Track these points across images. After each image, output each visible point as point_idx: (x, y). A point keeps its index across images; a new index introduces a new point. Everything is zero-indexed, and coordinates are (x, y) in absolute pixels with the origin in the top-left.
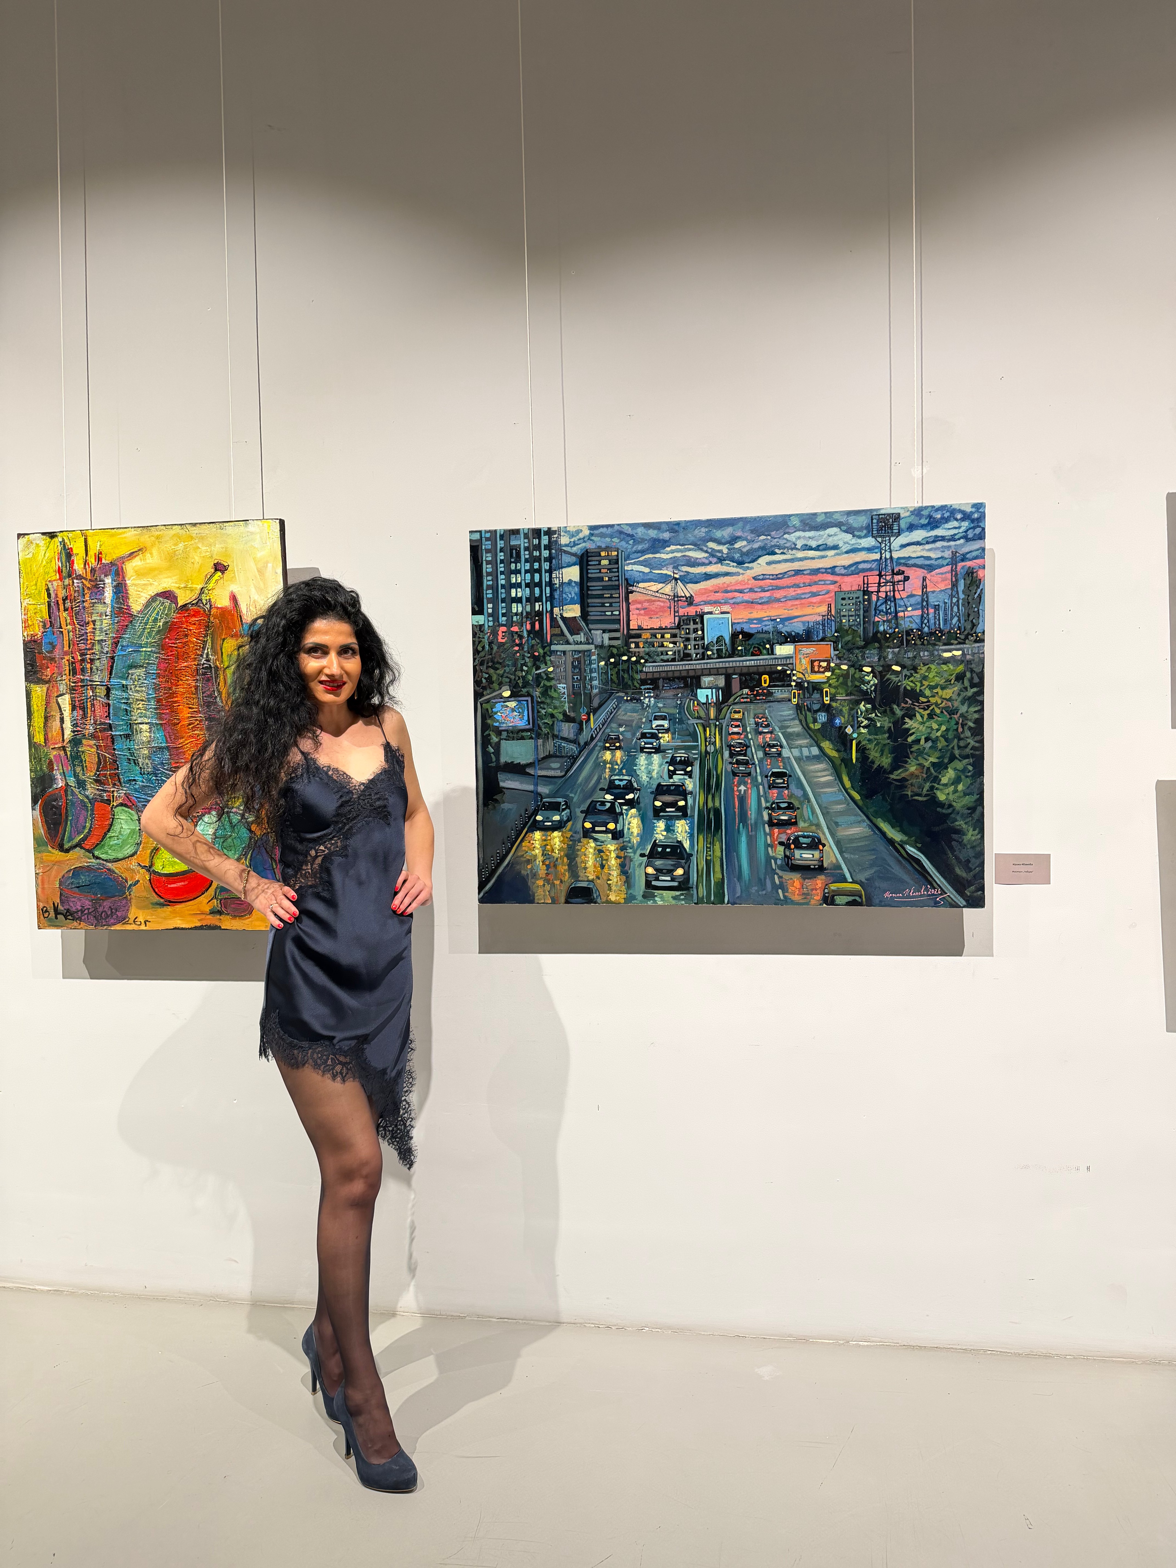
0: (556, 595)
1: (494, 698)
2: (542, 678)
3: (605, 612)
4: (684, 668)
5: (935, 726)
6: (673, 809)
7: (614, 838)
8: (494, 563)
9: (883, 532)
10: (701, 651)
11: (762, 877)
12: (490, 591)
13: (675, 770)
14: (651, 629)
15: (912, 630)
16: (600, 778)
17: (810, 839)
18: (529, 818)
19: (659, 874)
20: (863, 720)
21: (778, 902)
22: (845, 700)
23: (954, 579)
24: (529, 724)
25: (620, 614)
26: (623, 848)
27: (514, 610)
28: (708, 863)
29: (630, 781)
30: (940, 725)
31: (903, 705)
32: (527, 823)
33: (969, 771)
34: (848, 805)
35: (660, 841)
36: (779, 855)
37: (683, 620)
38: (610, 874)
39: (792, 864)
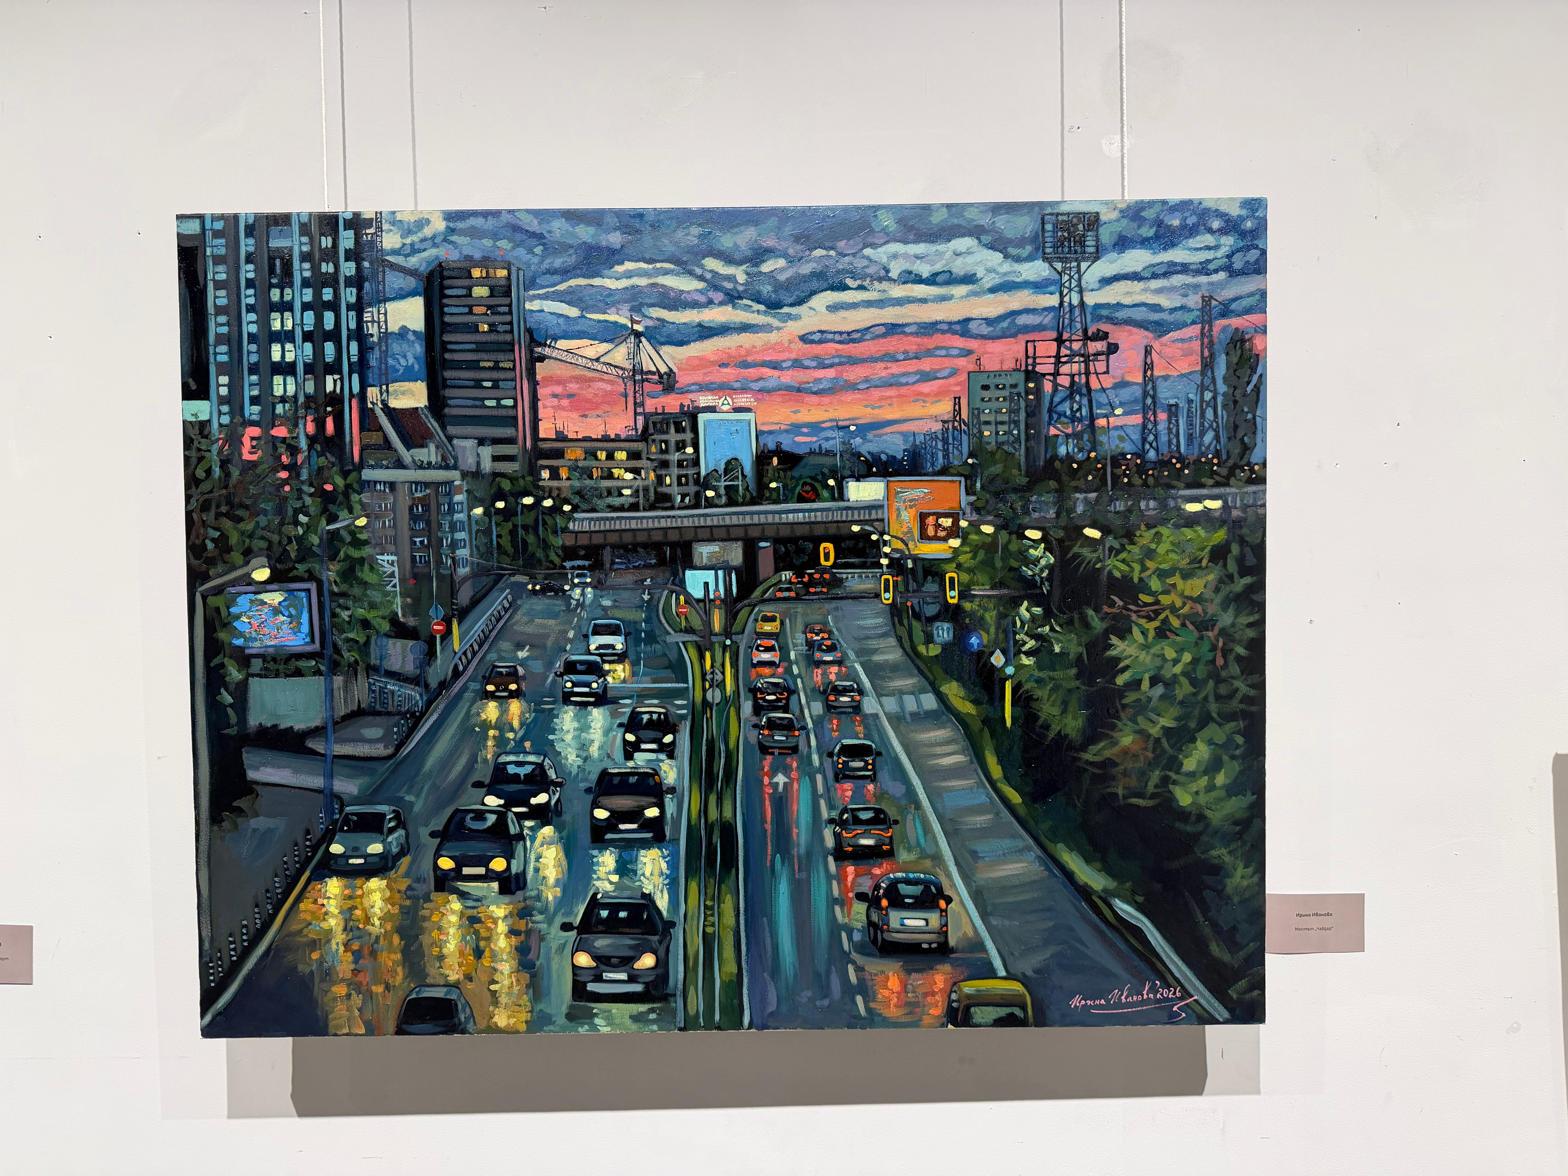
0: (373, 359)
1: (233, 583)
2: (342, 540)
3: (483, 399)
4: (657, 525)
5: (1170, 654)
6: (634, 826)
7: (505, 890)
8: (232, 286)
9: (1066, 250)
10: (692, 489)
11: (822, 969)
12: (223, 348)
13: (639, 741)
14: (586, 439)
15: (1124, 455)
16: (473, 760)
17: (920, 888)
18: (315, 849)
19: (603, 967)
20: (1026, 639)
21: (855, 1022)
22: (988, 596)
23: (1206, 353)
24: (313, 641)
25: (515, 406)
26: (524, 913)
27: (278, 391)
28: (708, 940)
29: (540, 766)
30: (1180, 651)
31: (1106, 609)
32: (309, 860)
33: (1238, 746)
34: (997, 814)
35: (606, 895)
36: (857, 921)
37: (654, 424)
38: (495, 970)
39: (883, 939)
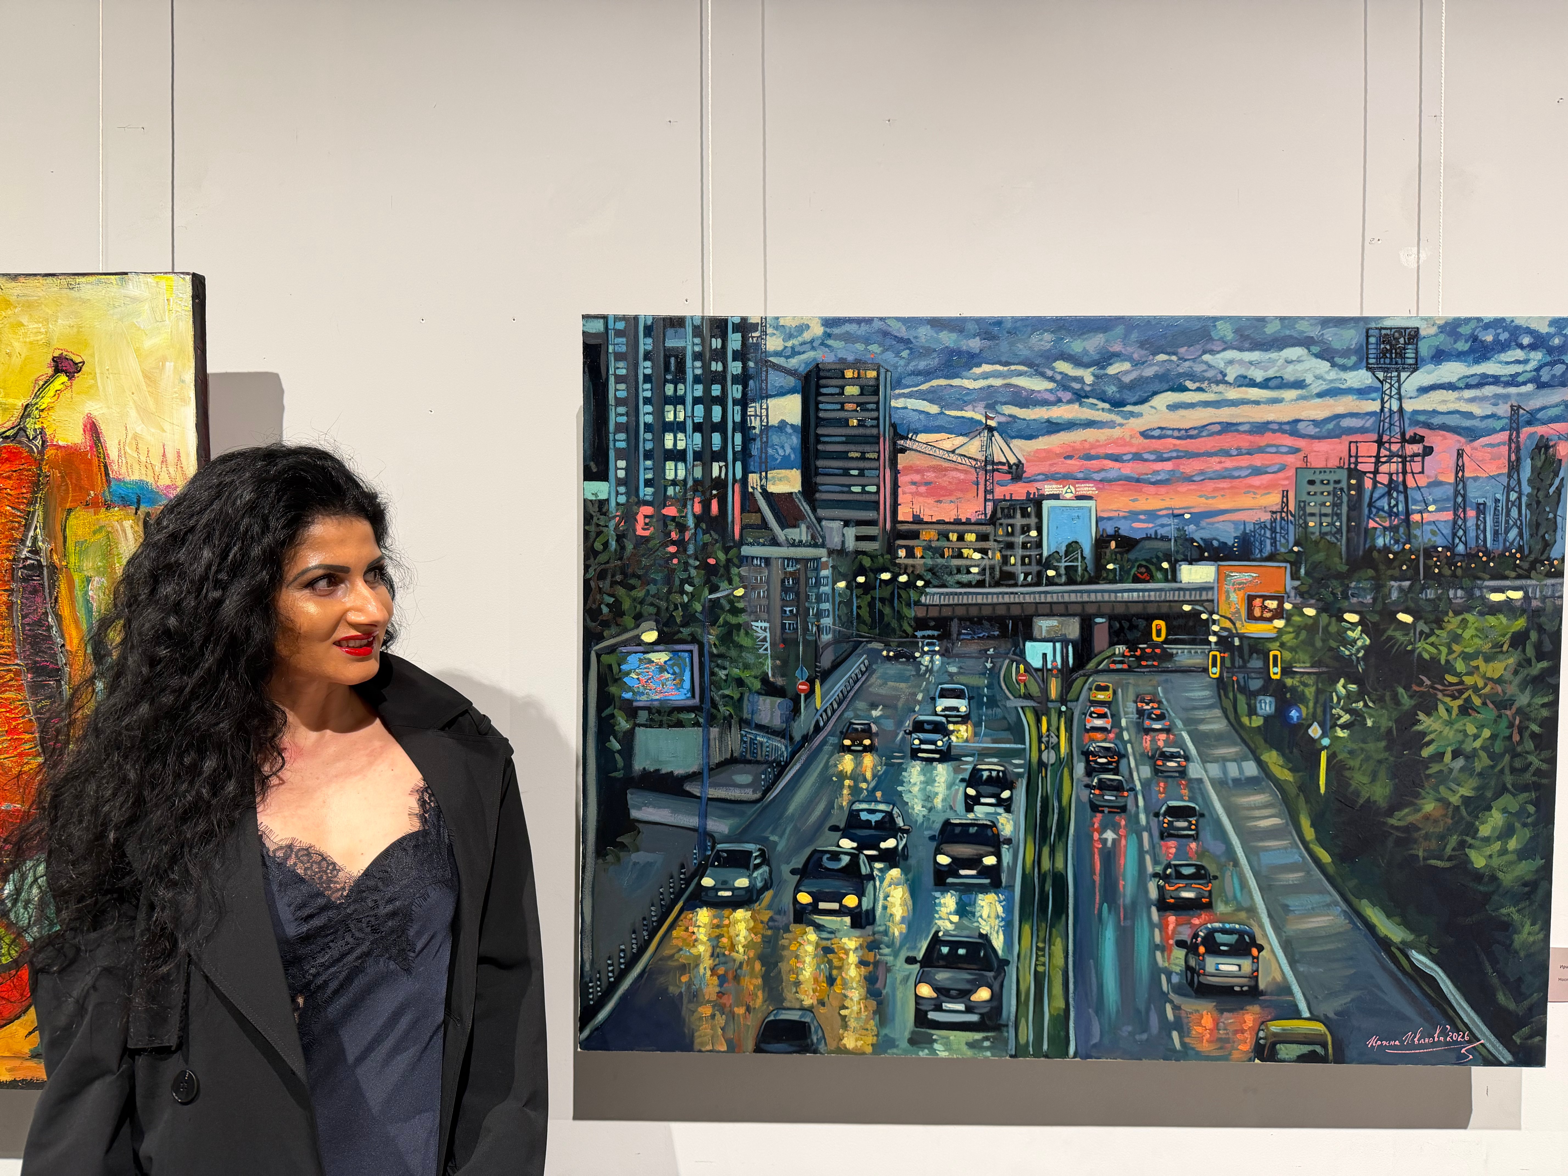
0: (755, 449)
1: (625, 643)
2: (722, 608)
3: (850, 486)
4: (1001, 600)
5: (1471, 730)
6: (973, 872)
7: (855, 925)
8: (631, 380)
9: (1388, 361)
10: (1035, 568)
11: (1142, 1007)
12: (622, 436)
13: (979, 795)
14: (939, 522)
15: (1436, 547)
16: (830, 806)
17: (1236, 937)
18: (688, 882)
19: (943, 998)
20: (1342, 713)
21: (1170, 1054)
22: (1308, 673)
23: (1513, 458)
24: (693, 696)
25: (878, 492)
26: (873, 946)
27: (670, 475)
28: (1039, 978)
29: (889, 814)
30: (1481, 727)
31: (1415, 688)
32: (683, 891)
33: (1529, 815)
34: (1308, 872)
35: (947, 933)
36: (1176, 965)
37: (1002, 509)
38: (846, 996)
39: (1199, 982)
